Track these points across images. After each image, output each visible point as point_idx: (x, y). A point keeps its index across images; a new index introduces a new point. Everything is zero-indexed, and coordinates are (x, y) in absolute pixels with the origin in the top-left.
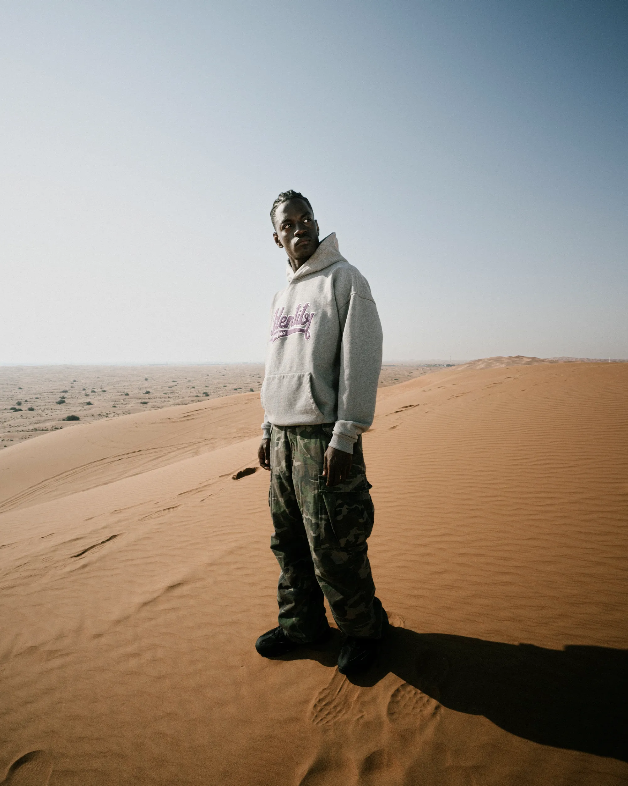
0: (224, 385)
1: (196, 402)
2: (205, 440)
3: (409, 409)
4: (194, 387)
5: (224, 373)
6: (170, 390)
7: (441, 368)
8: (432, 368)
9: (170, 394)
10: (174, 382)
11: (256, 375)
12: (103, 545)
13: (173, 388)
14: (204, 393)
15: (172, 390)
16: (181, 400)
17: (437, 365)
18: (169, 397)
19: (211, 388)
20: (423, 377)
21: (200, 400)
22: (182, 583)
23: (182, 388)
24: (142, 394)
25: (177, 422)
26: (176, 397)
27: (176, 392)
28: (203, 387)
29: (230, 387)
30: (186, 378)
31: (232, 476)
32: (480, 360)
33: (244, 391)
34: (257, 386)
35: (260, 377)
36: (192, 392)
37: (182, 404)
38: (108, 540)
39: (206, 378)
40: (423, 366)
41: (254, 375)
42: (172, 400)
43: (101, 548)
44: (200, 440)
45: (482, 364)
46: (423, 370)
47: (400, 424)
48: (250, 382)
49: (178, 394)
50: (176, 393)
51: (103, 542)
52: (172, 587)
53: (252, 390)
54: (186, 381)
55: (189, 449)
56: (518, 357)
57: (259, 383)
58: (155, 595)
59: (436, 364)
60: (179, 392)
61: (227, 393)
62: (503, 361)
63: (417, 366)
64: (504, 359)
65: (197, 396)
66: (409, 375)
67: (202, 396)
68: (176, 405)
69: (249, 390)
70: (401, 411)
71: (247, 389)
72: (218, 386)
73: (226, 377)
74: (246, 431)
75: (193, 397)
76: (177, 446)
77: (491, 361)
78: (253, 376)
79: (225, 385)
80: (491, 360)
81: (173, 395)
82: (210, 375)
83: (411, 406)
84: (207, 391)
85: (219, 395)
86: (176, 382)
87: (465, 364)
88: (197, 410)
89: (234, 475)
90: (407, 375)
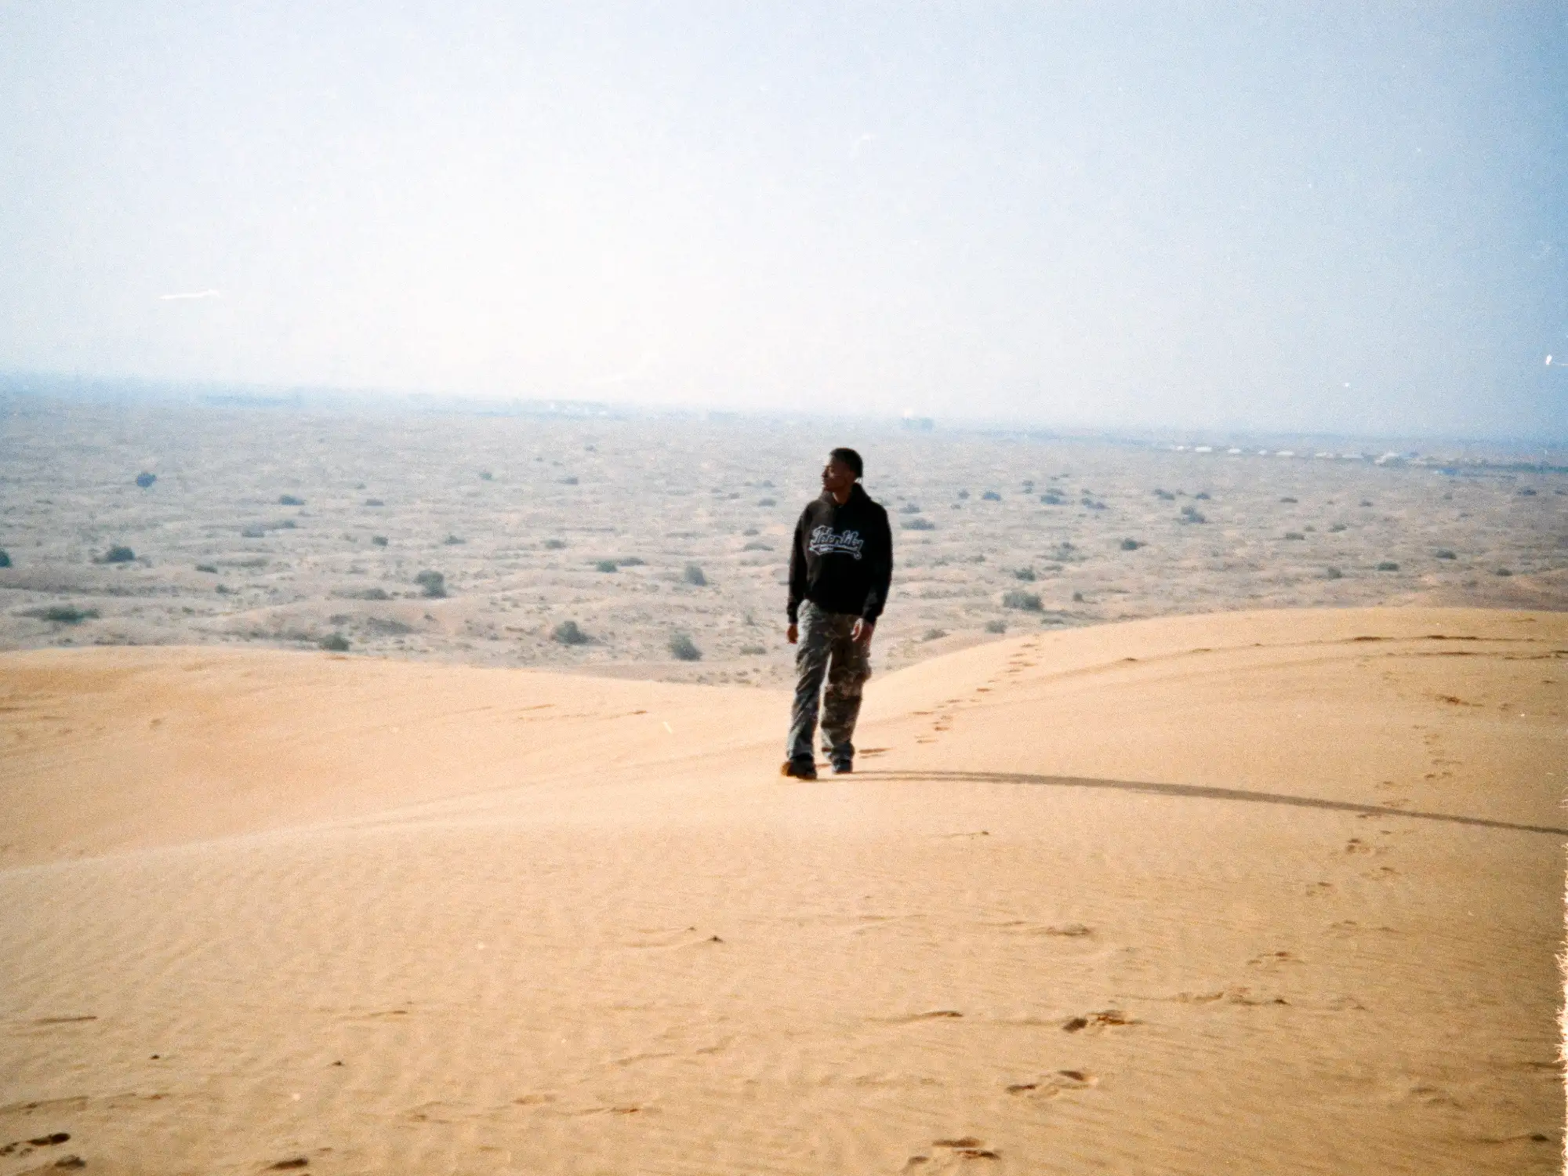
0: (554, 537)
4: (382, 542)
5: (578, 468)
6: (246, 549)
9: (234, 571)
10: (287, 500)
11: (749, 488)
13: (269, 538)
14: (422, 579)
15: (259, 550)
16: (285, 609)
18: (221, 590)
19: (474, 553)
23: (319, 541)
24: (87, 563)
26: (260, 591)
27: (275, 561)
28: (434, 541)
29: (584, 549)
30: (361, 487)
36: (359, 566)
39: (472, 489)
41: (741, 489)
42: (230, 607)
48: (708, 525)
49: (278, 576)
50: (276, 564)
60: (294, 563)
65: (378, 595)
71: (672, 570)
72: (523, 540)
73: (580, 493)
78: (735, 496)
79: (561, 539)
81: (251, 575)
82: (497, 473)
84: (443, 568)
86: (301, 503)
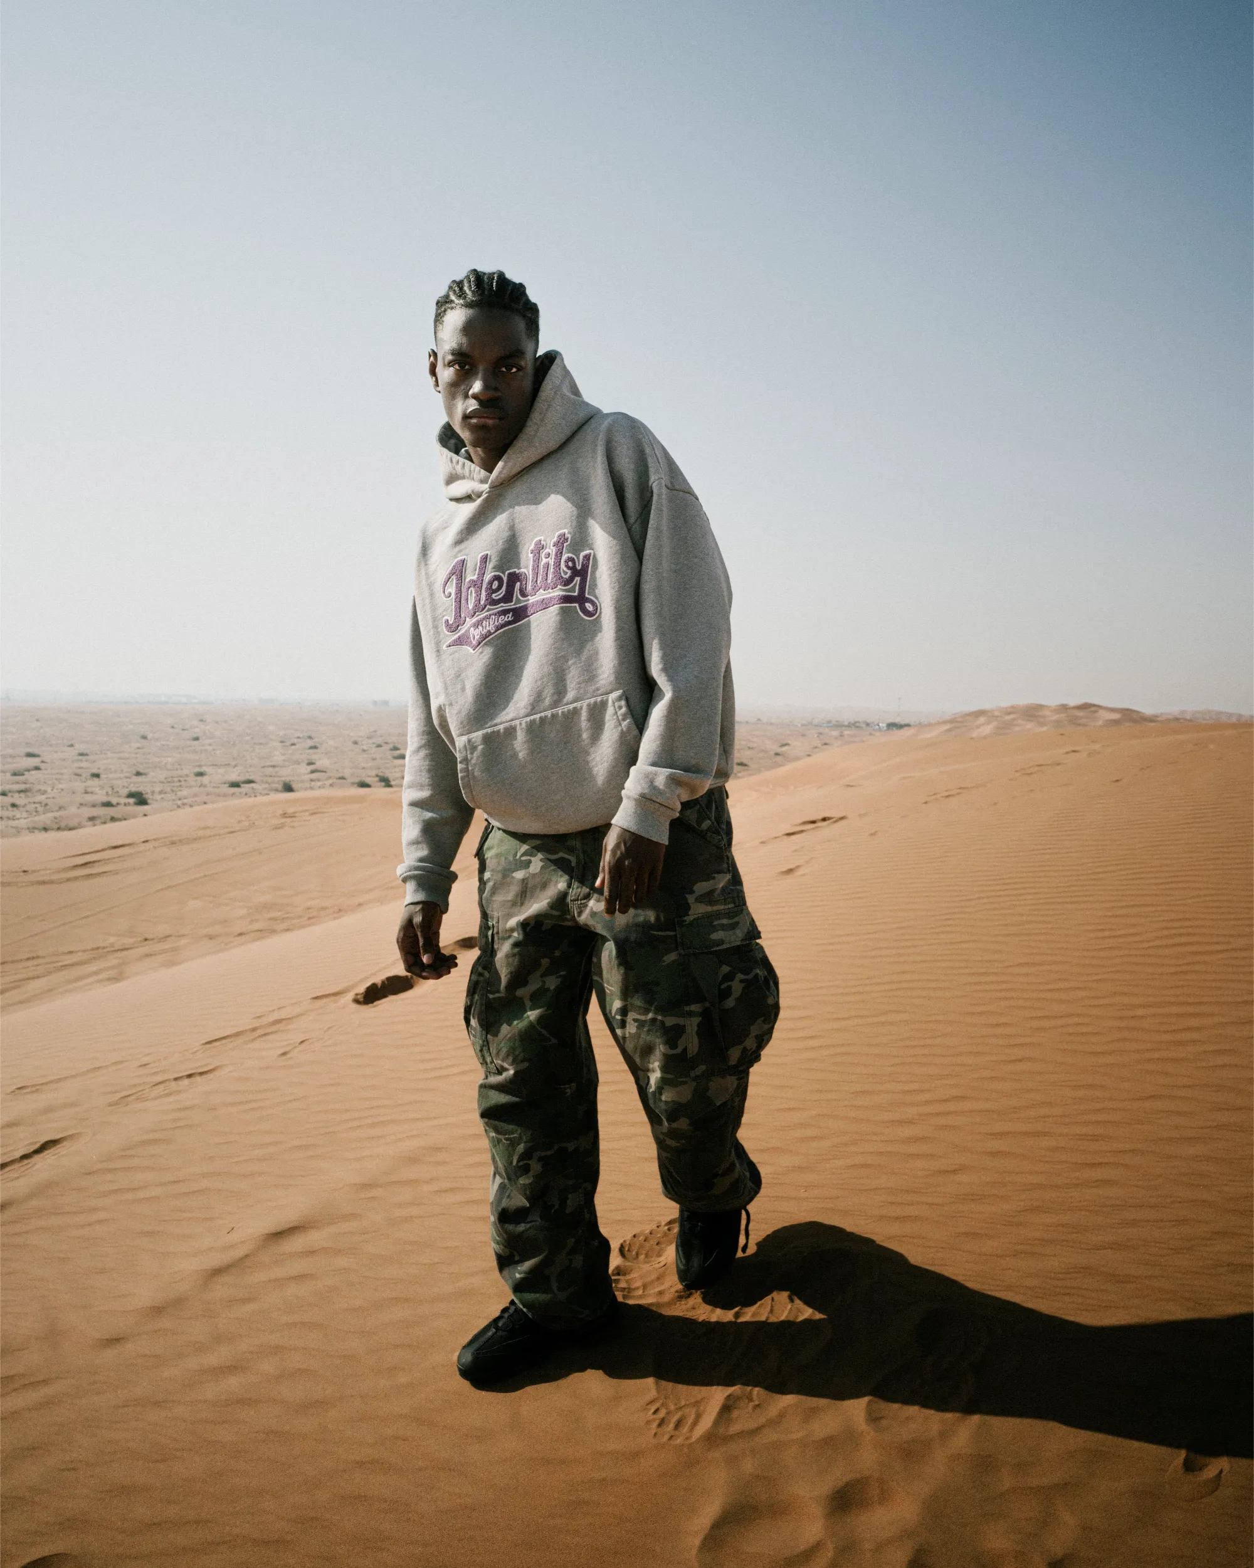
0: (197, 770)
1: (105, 823)
2: (146, 940)
3: (819, 827)
4: (97, 776)
5: (197, 731)
6: (18, 783)
7: (871, 734)
8: (846, 733)
9: (17, 795)
10: (30, 755)
11: (300, 740)
12: (29, 1163)
13: (27, 776)
14: (131, 795)
15: (25, 783)
16: (57, 814)
17: (859, 722)
18: (14, 805)
19: (154, 780)
20: (818, 758)
21: (116, 816)
22: (303, 1227)
23: (60, 776)
25: (51, 882)
26: (37, 805)
27: (37, 789)
28: (127, 775)
29: (217, 776)
30: (72, 746)
31: (350, 996)
32: (981, 713)
33: (264, 789)
34: (305, 774)
35: (315, 747)
36: (89, 790)
37: (59, 829)
38: (37, 1152)
39: (138, 745)
40: (818, 726)
41: (295, 741)
42: (25, 815)
43: (23, 1169)
44: (129, 941)
45: (988, 723)
46: (821, 737)
47: (807, 862)
48: (284, 760)
49: (43, 797)
50: (39, 790)
51: (25, 1157)
52: (279, 1235)
53: (288, 788)
54: (73, 752)
55: (93, 968)
56: (1085, 707)
57: (312, 767)
58: (240, 1252)
59: (857, 720)
60: (49, 790)
61: (208, 794)
62: (1044, 717)
63: (802, 725)
64: (1047, 713)
65: (108, 804)
66: (780, 750)
67: (125, 805)
68: (37, 831)
69: (280, 787)
70: (802, 831)
71: (273, 785)
72: (179, 772)
73: (203, 745)
74: (280, 914)
75: (94, 806)
76: (54, 959)
77: (1012, 716)
78: (293, 744)
79: (202, 771)
80: (1010, 713)
81: (27, 797)
82: (150, 736)
83: (824, 819)
84: (141, 789)
85: (179, 803)
86: (39, 756)
87: (939, 723)
88: (115, 847)
89: (357, 994)
90: (772, 753)
